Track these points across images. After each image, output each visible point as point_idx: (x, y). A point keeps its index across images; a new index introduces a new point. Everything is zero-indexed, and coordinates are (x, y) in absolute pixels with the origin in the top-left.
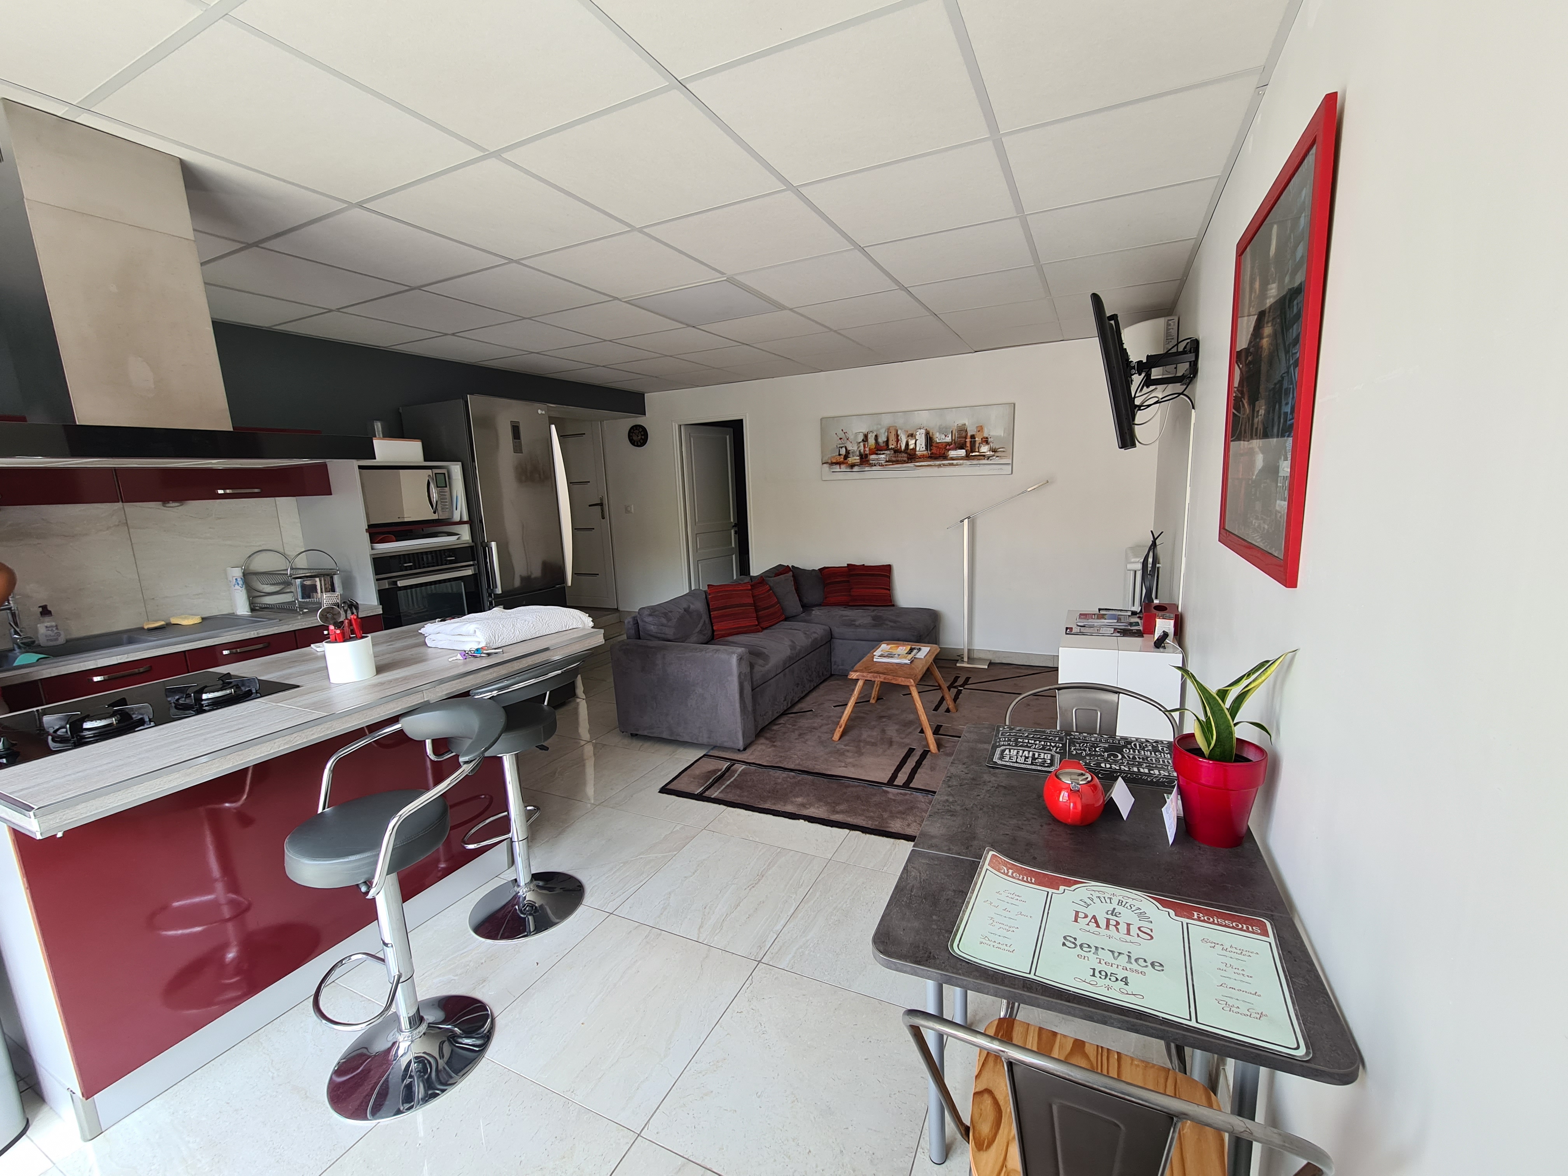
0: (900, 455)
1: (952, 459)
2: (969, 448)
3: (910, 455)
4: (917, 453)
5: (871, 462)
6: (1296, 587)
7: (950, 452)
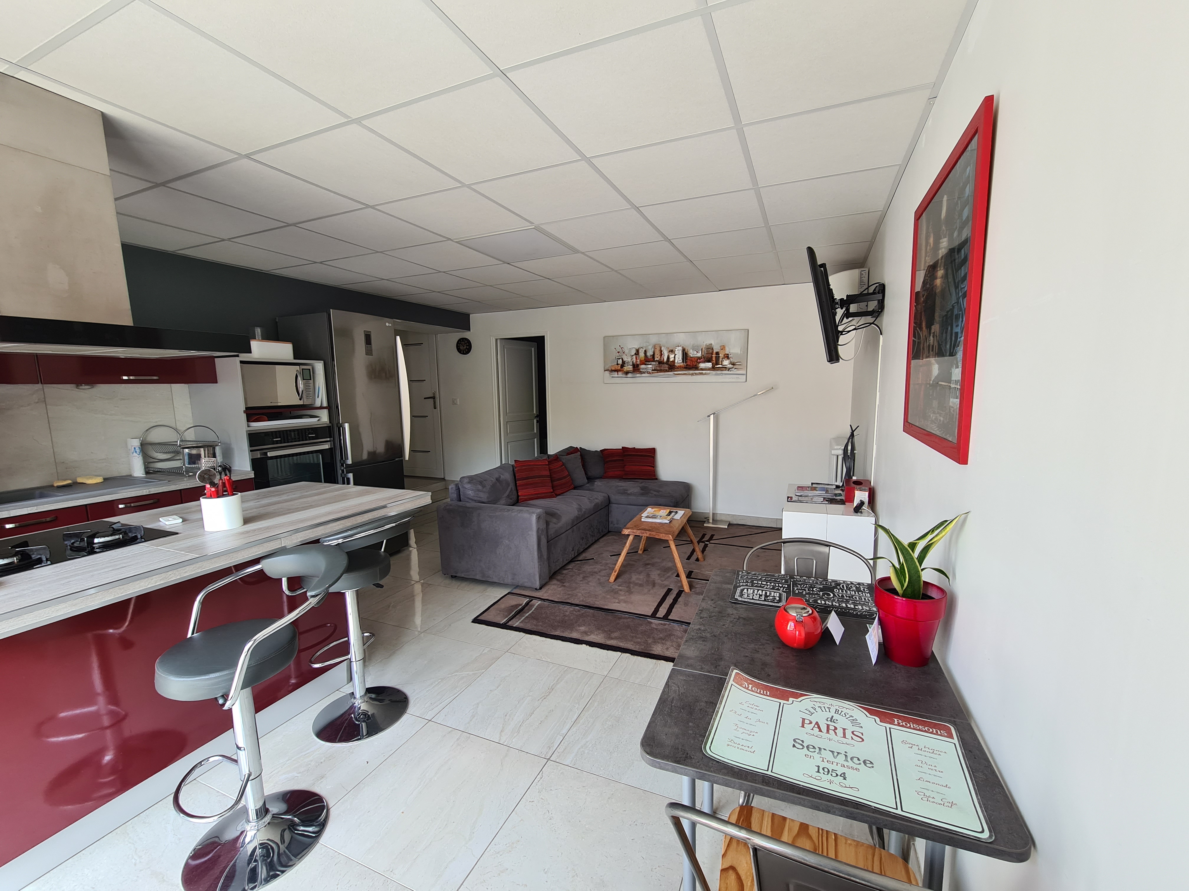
0: (663, 366)
1: (702, 369)
2: (714, 362)
3: (670, 366)
4: (676, 364)
5: (641, 370)
6: (967, 464)
7: (700, 364)
